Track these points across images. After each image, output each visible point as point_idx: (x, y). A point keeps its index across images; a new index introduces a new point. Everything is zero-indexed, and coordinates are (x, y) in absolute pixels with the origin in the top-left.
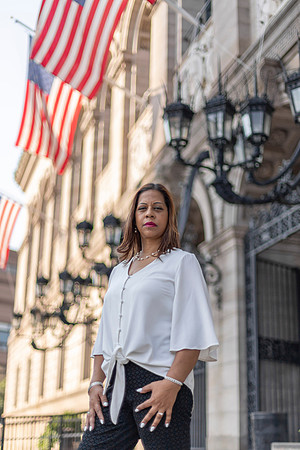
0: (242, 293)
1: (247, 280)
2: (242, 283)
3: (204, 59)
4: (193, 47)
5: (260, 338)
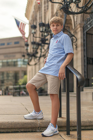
0: (82, 44)
2: (83, 41)
5: (87, 58)
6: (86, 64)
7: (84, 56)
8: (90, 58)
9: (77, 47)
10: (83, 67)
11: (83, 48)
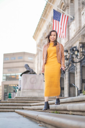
0: (80, 72)
1: (81, 70)
3: (74, 26)
4: (72, 23)
5: (82, 79)
6: (82, 83)
7: (81, 78)
8: (84, 80)
9: (77, 73)
10: (80, 84)
11: (80, 74)
